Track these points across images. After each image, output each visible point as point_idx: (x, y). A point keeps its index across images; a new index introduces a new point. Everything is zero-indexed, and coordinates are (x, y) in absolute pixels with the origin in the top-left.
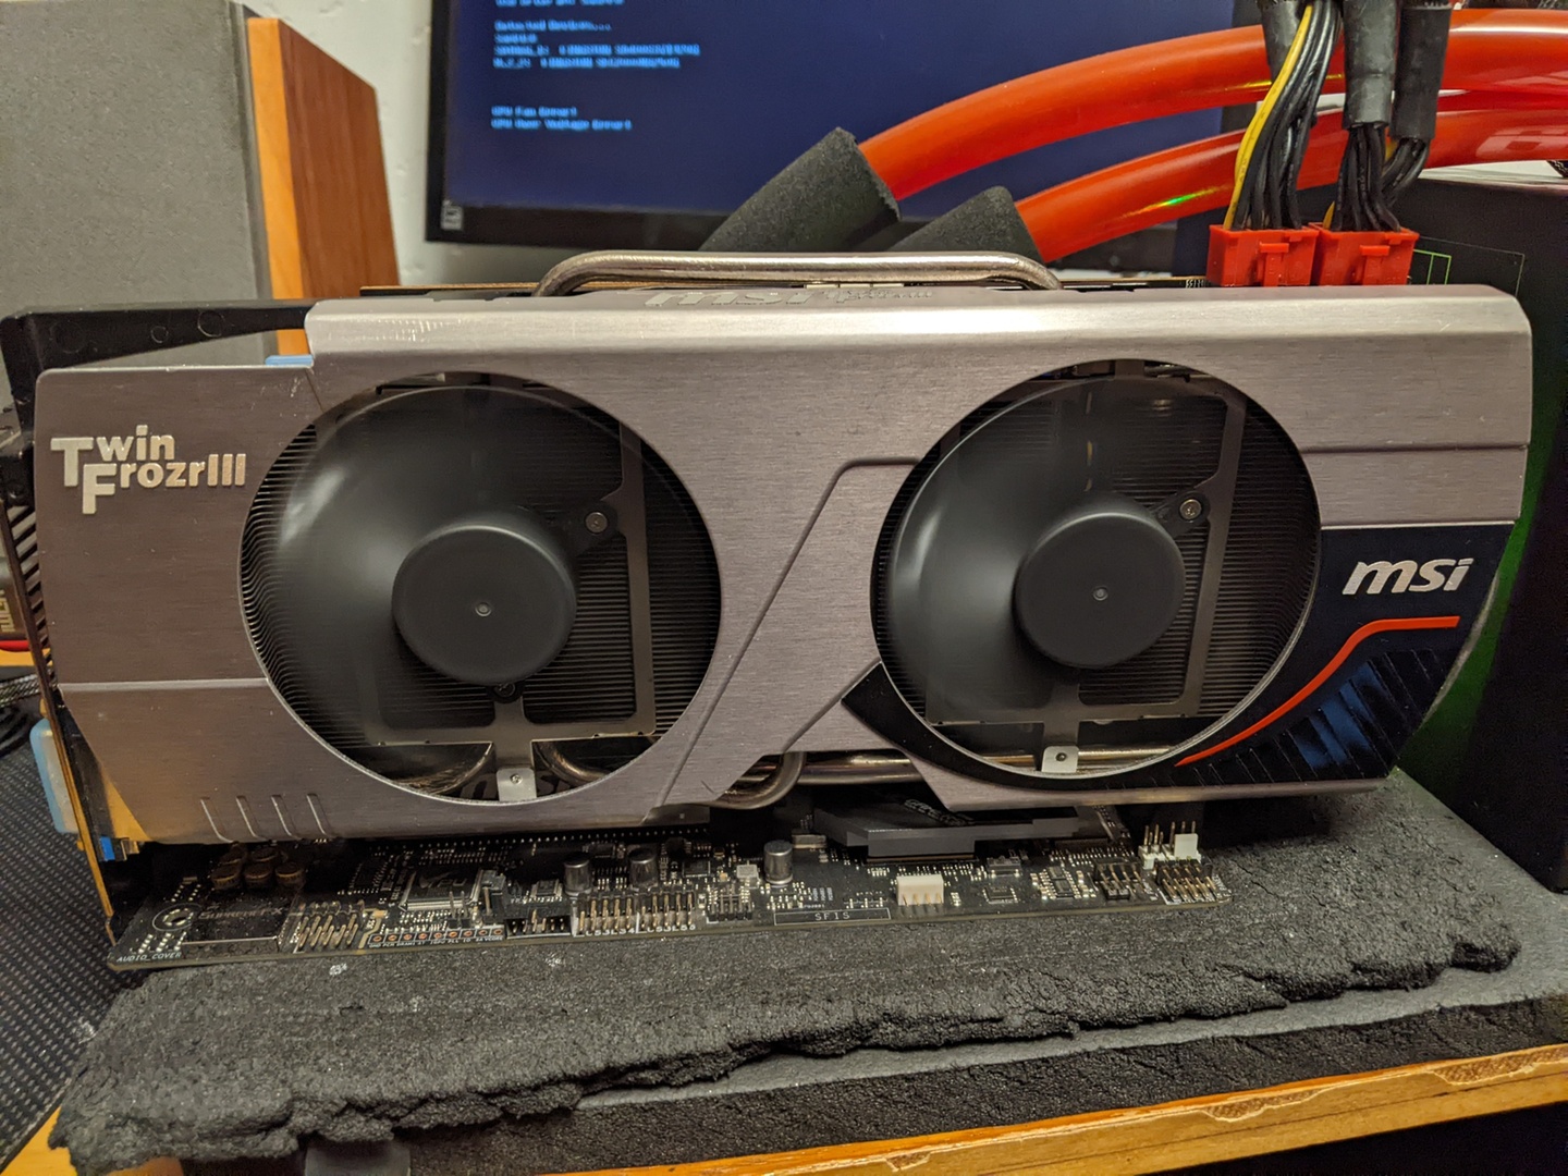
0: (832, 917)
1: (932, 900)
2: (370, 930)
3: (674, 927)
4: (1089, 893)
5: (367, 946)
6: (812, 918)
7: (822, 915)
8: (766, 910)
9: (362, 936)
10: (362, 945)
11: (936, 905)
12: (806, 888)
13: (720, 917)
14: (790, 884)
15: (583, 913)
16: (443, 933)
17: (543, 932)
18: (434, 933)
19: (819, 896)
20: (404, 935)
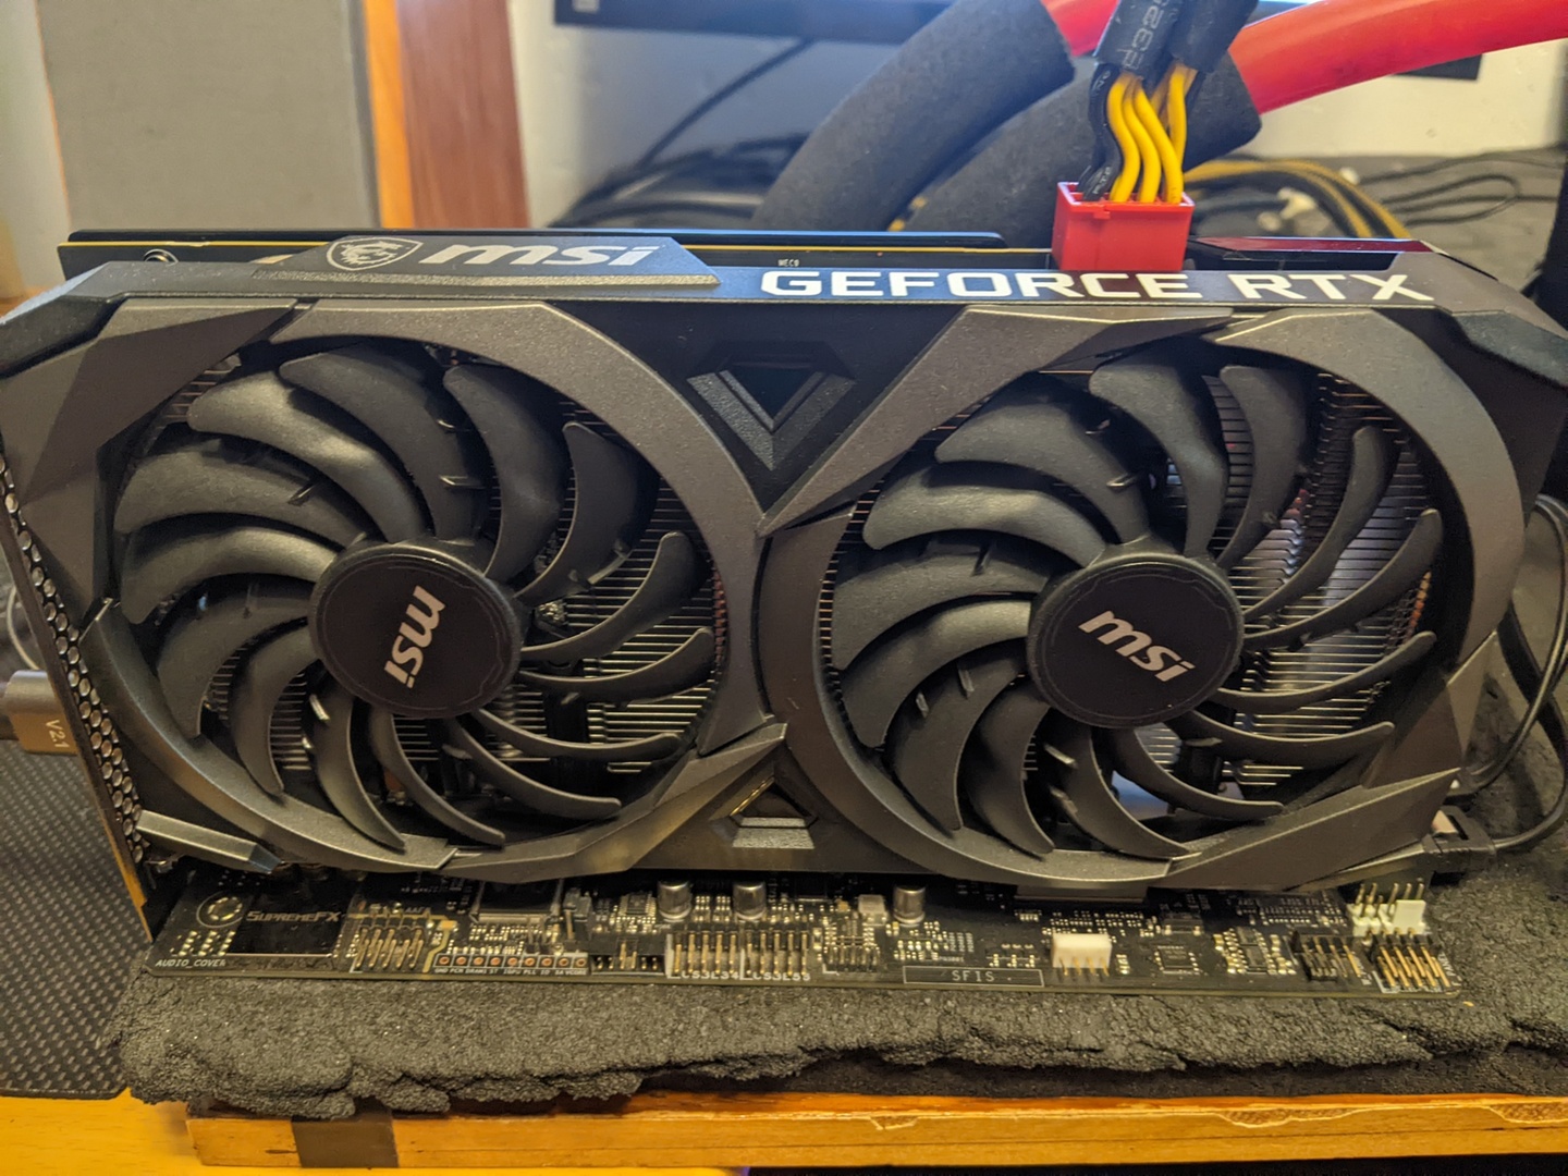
0: (972, 979)
1: (1094, 965)
2: (437, 946)
3: (785, 975)
4: (1287, 968)
5: (432, 971)
6: (950, 979)
7: (961, 973)
8: (895, 960)
9: (426, 955)
10: (426, 969)
11: (1099, 971)
12: (940, 933)
13: (839, 968)
14: (921, 924)
15: (679, 946)
16: (519, 958)
17: (633, 970)
18: (509, 957)
19: (957, 944)
20: (474, 957)
